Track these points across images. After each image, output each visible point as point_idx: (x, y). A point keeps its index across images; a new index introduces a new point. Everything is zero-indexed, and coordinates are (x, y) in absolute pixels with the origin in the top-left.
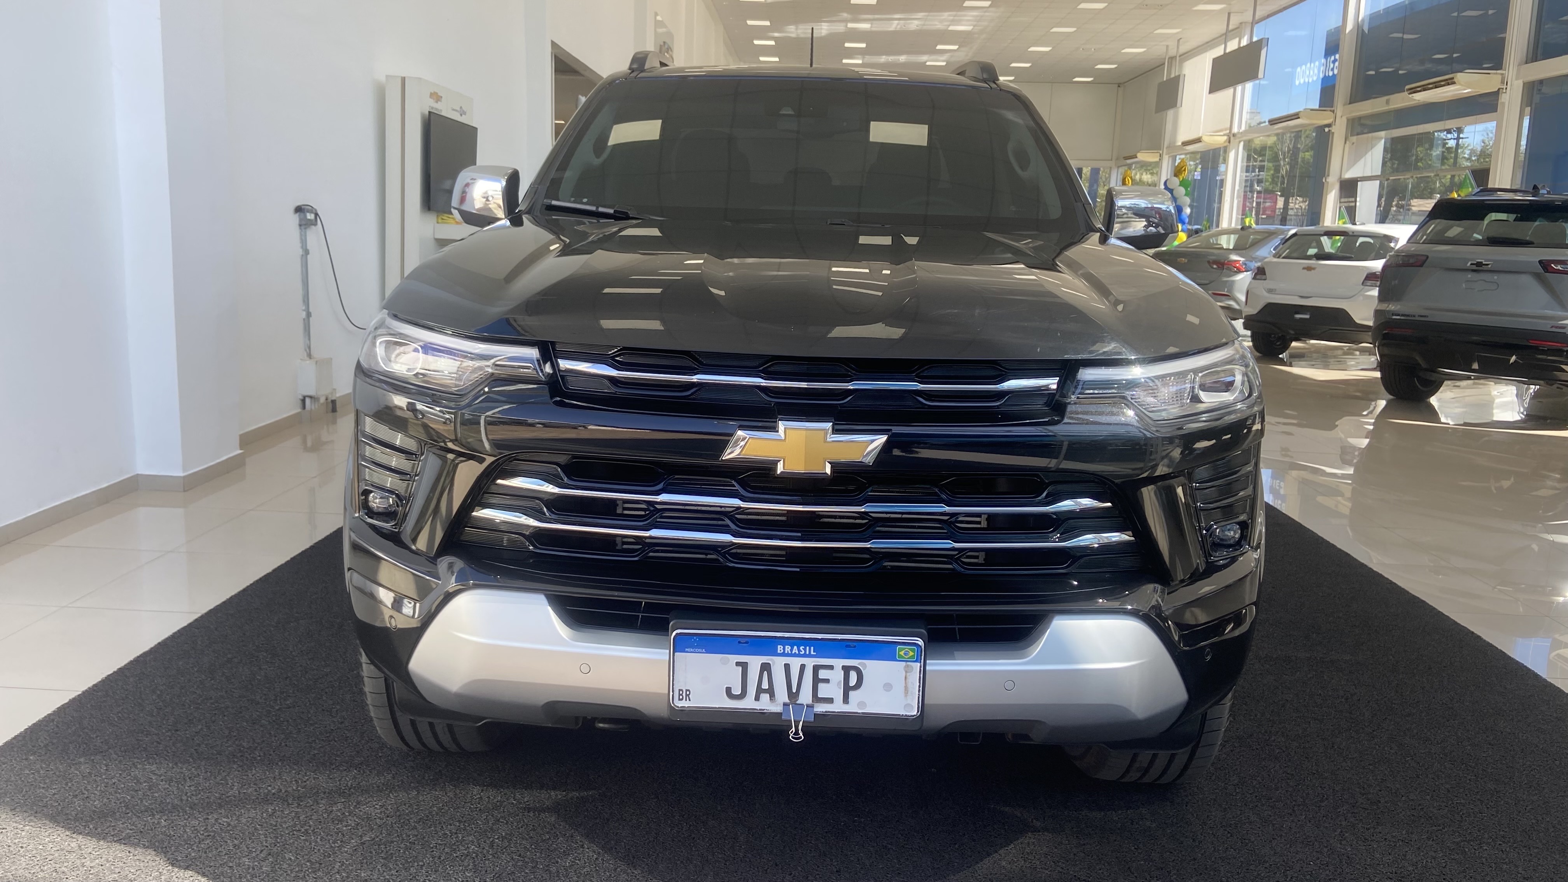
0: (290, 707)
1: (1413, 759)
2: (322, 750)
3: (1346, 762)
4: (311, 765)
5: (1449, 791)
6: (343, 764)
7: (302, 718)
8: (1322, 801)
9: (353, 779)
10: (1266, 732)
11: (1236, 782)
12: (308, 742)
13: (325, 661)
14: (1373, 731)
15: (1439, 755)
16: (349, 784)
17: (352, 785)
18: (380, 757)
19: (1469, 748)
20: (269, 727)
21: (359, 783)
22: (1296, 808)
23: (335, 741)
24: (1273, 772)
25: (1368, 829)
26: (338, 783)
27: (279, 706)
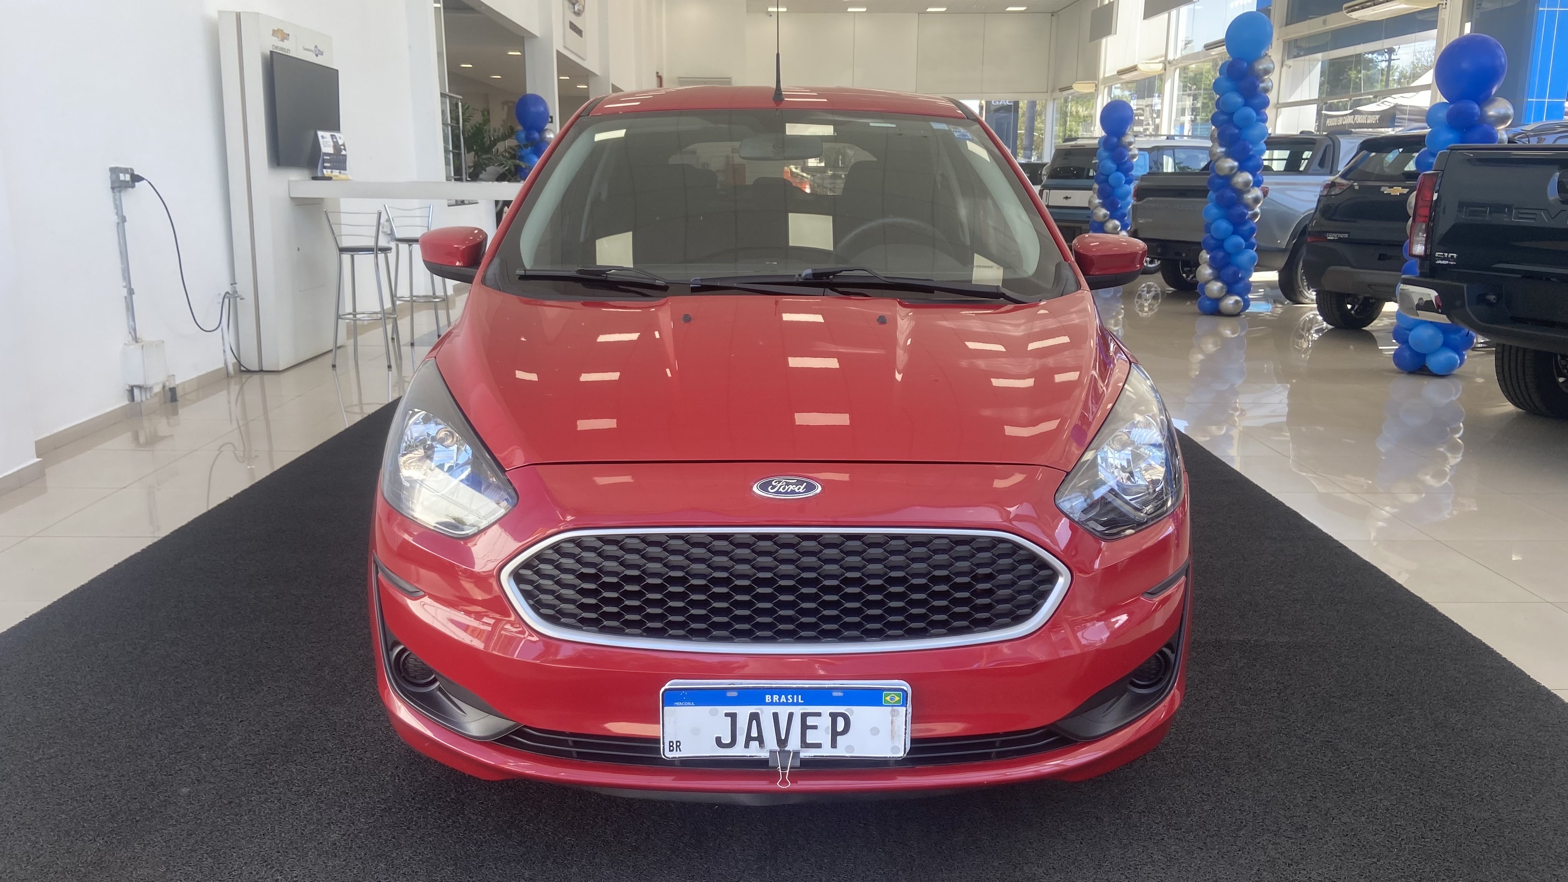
0: (53, 757)
1: (1349, 768)
2: (72, 813)
3: (1272, 776)
4: (52, 834)
5: (1387, 810)
6: (91, 832)
7: (61, 771)
8: (1239, 830)
9: (95, 852)
10: (1183, 740)
11: (1141, 808)
12: (59, 804)
13: (111, 696)
14: (1307, 733)
15: (1379, 762)
16: (89, 858)
17: (91, 861)
18: (137, 821)
19: (1414, 750)
20: (19, 784)
21: (102, 857)
22: (1208, 840)
23: (90, 801)
24: (1186, 793)
25: (1289, 865)
26: (77, 859)
27: (41, 757)
